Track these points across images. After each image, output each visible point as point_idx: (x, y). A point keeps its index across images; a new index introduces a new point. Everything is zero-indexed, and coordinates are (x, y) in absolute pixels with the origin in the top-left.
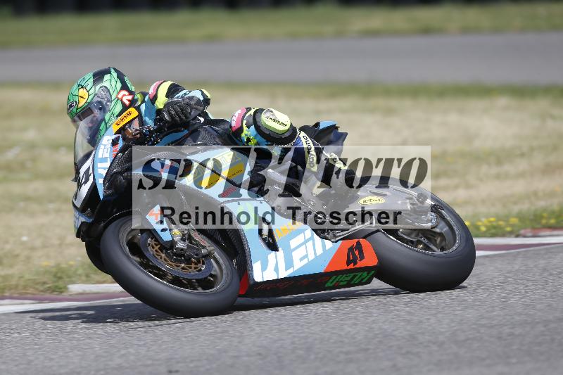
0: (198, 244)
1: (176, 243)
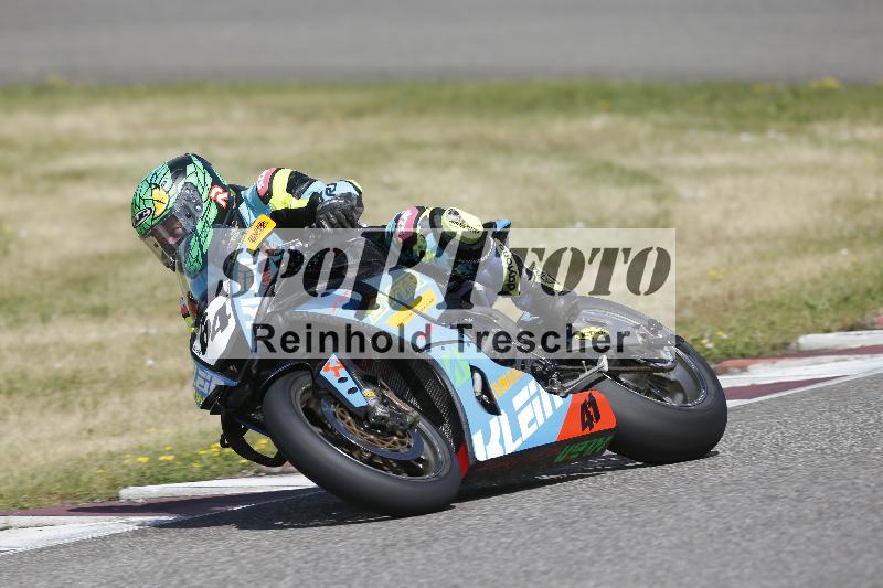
0: (399, 409)
1: (374, 409)
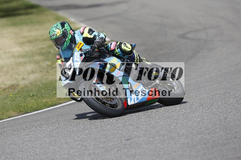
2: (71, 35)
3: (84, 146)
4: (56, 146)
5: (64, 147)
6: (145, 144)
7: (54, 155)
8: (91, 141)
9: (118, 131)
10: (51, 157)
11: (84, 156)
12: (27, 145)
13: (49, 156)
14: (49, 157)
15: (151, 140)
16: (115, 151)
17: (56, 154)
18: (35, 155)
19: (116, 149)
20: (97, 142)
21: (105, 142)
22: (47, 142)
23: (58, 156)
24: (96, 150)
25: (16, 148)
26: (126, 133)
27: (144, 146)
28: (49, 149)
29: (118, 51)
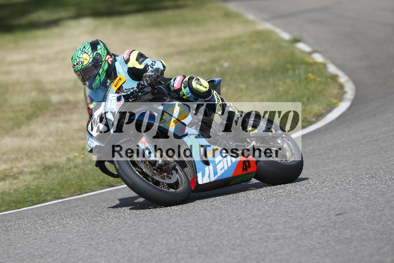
2: (108, 63)
3: (268, 224)
4: (221, 225)
5: (235, 226)
6: (368, 222)
7: (219, 239)
8: (279, 216)
9: (324, 199)
10: (214, 243)
11: (267, 242)
12: (174, 222)
13: (211, 241)
14: (211, 243)
15: (376, 214)
16: (318, 233)
17: (222, 237)
18: (188, 239)
19: (320, 229)
20: (290, 218)
21: (301, 218)
22: (208, 218)
23: (225, 242)
24: (287, 231)
25: (157, 227)
26: (337, 203)
27: (366, 224)
28: (211, 229)
29: (185, 91)
